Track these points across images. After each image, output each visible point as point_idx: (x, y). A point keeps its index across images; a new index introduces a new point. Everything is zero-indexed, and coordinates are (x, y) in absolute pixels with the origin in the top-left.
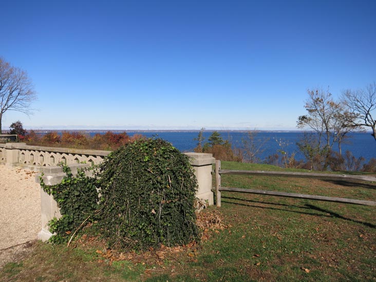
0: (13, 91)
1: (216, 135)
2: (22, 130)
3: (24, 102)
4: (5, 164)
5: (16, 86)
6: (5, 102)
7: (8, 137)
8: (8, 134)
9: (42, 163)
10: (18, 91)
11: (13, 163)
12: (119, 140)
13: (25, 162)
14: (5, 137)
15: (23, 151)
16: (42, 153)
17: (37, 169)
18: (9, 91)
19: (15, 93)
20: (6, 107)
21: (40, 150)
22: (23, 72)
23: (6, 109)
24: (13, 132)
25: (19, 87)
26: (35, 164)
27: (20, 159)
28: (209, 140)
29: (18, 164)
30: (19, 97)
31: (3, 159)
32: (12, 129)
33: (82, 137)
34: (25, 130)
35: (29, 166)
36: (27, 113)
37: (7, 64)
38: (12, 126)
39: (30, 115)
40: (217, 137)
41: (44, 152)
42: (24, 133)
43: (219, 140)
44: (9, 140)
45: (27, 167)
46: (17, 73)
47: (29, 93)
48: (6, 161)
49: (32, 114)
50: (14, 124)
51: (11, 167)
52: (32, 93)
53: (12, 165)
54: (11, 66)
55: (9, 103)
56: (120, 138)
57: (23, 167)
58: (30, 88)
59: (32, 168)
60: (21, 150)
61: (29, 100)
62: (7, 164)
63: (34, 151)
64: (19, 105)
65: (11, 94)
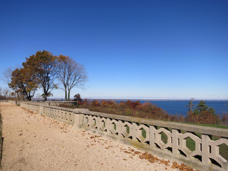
0: (76, 76)
1: (203, 103)
2: (80, 99)
3: (82, 83)
4: (73, 125)
5: (78, 74)
6: (72, 82)
7: (73, 103)
8: (73, 101)
9: (103, 128)
10: (79, 76)
11: (79, 126)
12: (135, 106)
13: (89, 125)
14: (71, 103)
15: (87, 116)
16: (103, 119)
17: (99, 133)
18: (74, 77)
19: (77, 78)
20: (72, 85)
21: (102, 116)
22: (82, 65)
23: (72, 87)
24: (75, 100)
25: (80, 74)
26: (97, 128)
27: (84, 122)
28: (198, 107)
29: (82, 126)
30: (79, 80)
31: (71, 120)
32: (75, 98)
33: (113, 103)
34: (81, 99)
35: (91, 129)
36: (83, 89)
37: (74, 61)
38: (75, 96)
39: (85, 90)
40: (204, 105)
41: (106, 118)
42: (81, 101)
43: (205, 107)
44: (73, 104)
45: (90, 130)
46: (78, 66)
47: (85, 77)
48: (73, 122)
49: (86, 89)
50: (76, 95)
51: (77, 128)
52: (86, 77)
53: (78, 126)
54: (76, 62)
55: (74, 83)
56: (136, 104)
57: (87, 130)
58: (85, 74)
59: (94, 132)
60: (85, 115)
61: (84, 81)
62: (75, 125)
63: (97, 116)
64: (79, 85)
65: (75, 78)
